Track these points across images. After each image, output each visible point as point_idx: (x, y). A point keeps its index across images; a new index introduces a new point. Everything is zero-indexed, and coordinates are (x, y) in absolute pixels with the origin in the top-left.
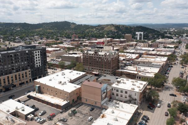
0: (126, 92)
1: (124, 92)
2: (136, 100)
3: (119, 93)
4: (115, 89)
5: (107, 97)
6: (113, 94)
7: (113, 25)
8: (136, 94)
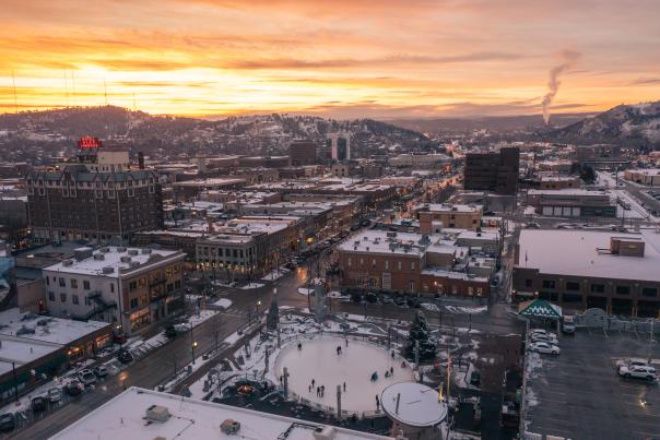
0: (87, 285)
1: (80, 285)
2: (115, 305)
3: (69, 291)
4: (55, 279)
5: (15, 305)
6: (52, 297)
7: (276, 117)
8: (112, 286)
